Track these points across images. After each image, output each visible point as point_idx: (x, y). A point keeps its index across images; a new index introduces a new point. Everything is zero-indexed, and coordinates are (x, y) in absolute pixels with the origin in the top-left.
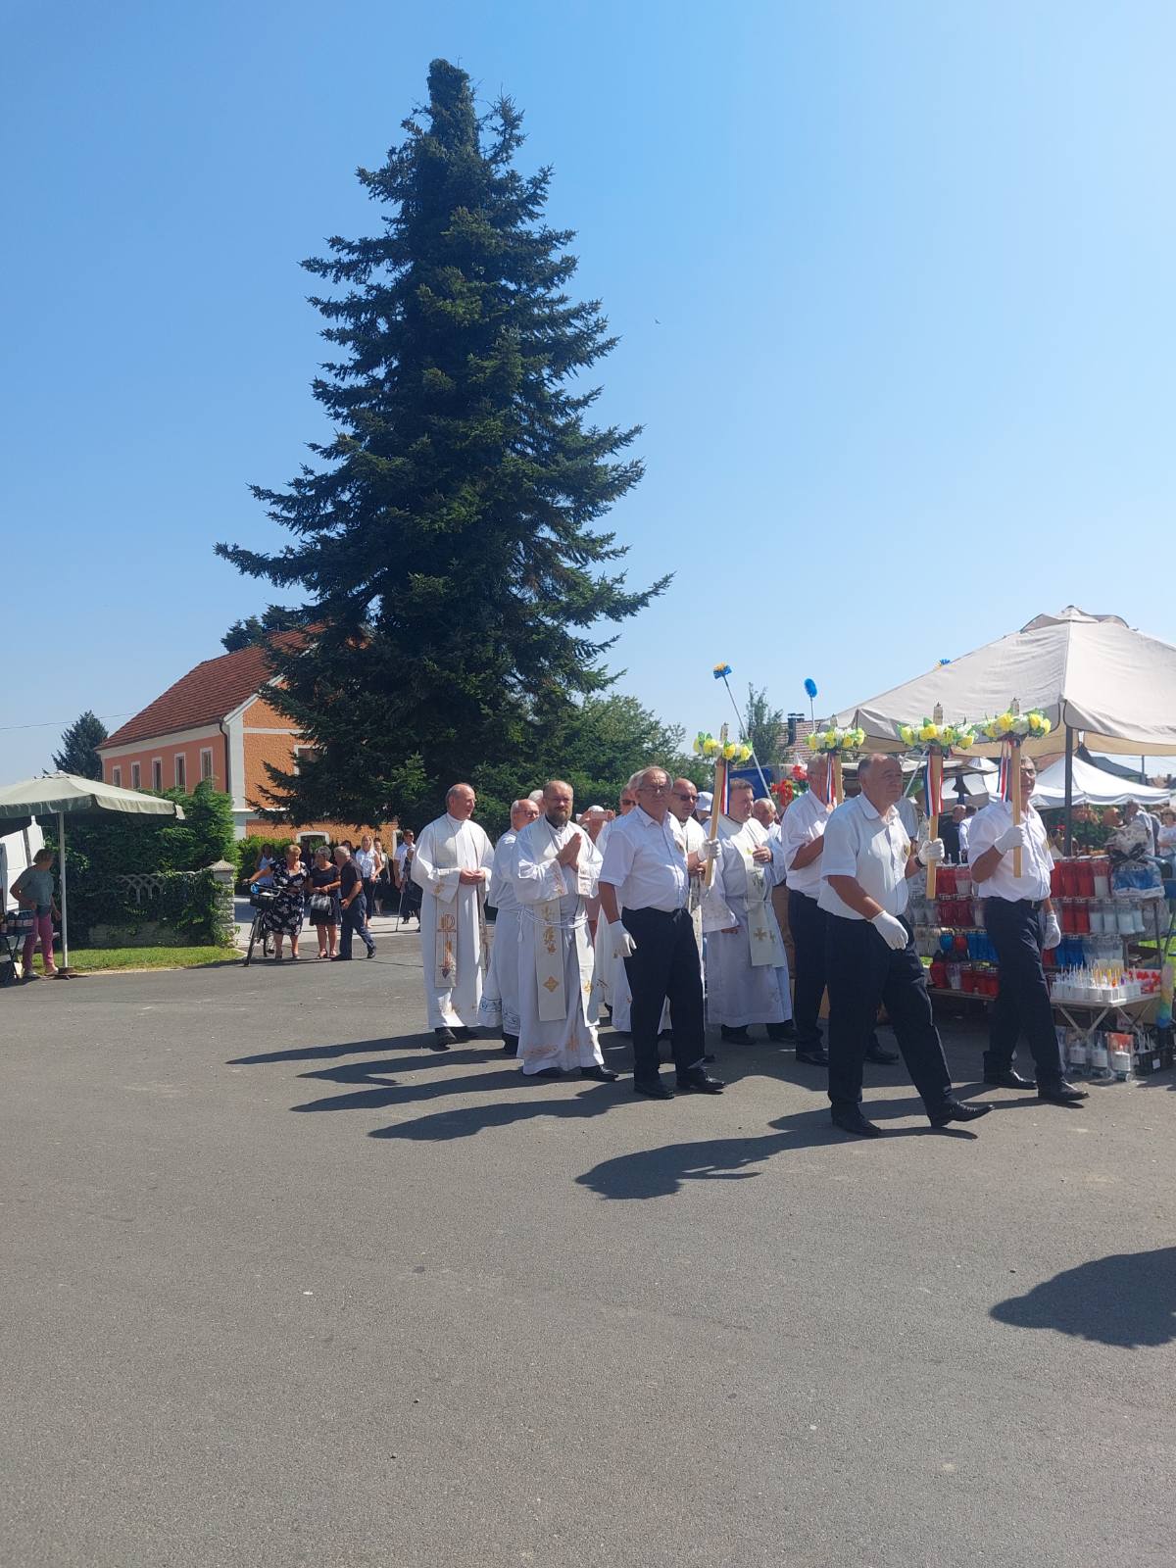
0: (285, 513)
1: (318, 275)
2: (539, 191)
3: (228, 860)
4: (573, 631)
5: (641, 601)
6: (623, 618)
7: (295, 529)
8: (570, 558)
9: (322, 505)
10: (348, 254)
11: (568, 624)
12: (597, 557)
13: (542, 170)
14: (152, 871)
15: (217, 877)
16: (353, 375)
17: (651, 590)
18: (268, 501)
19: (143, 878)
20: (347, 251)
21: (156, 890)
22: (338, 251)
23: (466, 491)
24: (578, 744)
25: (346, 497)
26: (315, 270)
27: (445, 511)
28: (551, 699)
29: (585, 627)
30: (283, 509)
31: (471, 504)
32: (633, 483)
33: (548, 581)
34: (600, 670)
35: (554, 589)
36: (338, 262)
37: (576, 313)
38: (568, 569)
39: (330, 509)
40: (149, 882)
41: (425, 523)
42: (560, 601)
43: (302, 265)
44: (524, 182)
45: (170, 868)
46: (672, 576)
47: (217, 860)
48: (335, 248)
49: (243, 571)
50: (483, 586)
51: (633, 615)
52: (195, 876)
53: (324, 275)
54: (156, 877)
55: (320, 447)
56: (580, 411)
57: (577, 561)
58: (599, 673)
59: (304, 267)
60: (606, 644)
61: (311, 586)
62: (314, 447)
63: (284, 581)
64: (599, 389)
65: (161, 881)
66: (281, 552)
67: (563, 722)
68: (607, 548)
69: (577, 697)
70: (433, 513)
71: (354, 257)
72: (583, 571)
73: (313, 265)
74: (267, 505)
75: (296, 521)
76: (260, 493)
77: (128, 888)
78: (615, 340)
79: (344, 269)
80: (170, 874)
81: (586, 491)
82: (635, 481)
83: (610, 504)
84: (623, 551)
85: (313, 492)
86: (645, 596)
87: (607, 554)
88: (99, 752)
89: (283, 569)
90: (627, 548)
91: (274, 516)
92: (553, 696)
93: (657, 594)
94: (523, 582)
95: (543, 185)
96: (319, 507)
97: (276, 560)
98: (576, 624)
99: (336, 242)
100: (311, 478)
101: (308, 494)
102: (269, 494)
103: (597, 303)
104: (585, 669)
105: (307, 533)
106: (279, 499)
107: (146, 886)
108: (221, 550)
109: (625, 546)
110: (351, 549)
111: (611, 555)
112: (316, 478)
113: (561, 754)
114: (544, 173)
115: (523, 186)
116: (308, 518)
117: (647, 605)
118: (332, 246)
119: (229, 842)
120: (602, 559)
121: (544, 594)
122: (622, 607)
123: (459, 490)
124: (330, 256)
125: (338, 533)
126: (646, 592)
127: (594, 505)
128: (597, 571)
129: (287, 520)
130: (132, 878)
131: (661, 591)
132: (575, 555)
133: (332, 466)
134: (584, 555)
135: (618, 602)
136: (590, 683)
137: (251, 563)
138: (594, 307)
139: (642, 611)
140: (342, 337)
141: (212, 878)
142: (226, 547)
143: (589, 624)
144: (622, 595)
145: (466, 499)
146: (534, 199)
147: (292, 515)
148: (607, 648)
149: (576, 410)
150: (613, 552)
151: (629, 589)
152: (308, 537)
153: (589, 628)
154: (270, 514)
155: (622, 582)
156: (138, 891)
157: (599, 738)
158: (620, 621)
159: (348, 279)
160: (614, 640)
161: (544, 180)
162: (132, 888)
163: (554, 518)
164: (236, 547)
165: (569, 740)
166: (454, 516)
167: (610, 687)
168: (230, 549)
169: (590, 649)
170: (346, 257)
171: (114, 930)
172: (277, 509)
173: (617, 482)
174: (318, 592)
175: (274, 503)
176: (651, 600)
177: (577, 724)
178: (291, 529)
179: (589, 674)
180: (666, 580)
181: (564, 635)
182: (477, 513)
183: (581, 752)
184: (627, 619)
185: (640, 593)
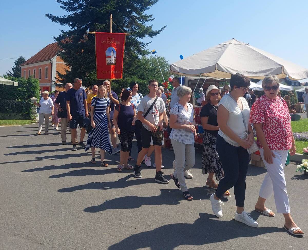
0: (65, 6)
3: (36, 97)
4: (139, 40)
5: (158, 32)
6: (153, 37)
7: (67, 10)
8: (140, 21)
9: (75, 4)
11: (138, 38)
12: (147, 21)
14: (15, 99)
15: (32, 102)
17: (160, 30)
18: (61, 3)
19: (12, 101)
21: (16, 104)
23: (111, 2)
24: (139, 69)
25: (81, 2)
27: (105, 7)
28: (132, 57)
29: (142, 39)
30: (64, 5)
31: (113, 6)
32: (156, 2)
33: (134, 26)
34: (147, 50)
35: (135, 28)
38: (139, 23)
39: (77, 5)
40: (14, 102)
41: (99, 10)
42: (136, 32)
45: (20, 99)
46: (166, 26)
47: (33, 97)
49: (52, 21)
50: (116, 27)
51: (155, 36)
52: (26, 101)
54: (16, 101)
57: (141, 22)
58: (147, 51)
60: (148, 43)
61: (70, 25)
63: (63, 24)
65: (17, 102)
66: (63, 16)
67: (136, 63)
68: (150, 18)
69: (140, 56)
70: (102, 8)
72: (143, 24)
77: (8, 103)
80: (20, 100)
81: (143, 3)
82: (157, 1)
83: (150, 7)
84: (153, 19)
85: (72, 1)
86: (159, 31)
87: (149, 20)
88: (21, 67)
89: (63, 21)
90: (154, 19)
91: (62, 7)
92: (133, 56)
93: (162, 31)
94: (127, 27)
96: (74, 5)
97: (62, 18)
98: (139, 38)
101: (71, 1)
102: (61, 1)
104: (143, 50)
105: (70, 12)
107: (13, 103)
108: (47, 15)
109: (154, 18)
110: (81, 16)
111: (150, 20)
113: (134, 72)
116: (70, 8)
117: (159, 34)
119: (37, 92)
120: (148, 21)
121: (132, 30)
122: (153, 34)
123: (110, 2)
125: (78, 12)
126: (159, 30)
127: (146, 7)
128: (147, 24)
129: (65, 8)
130: (9, 101)
131: (163, 30)
132: (141, 20)
134: (143, 20)
135: (152, 32)
136: (144, 53)
137: (55, 19)
139: (158, 35)
141: (31, 102)
142: (48, 14)
143: (144, 38)
144: (153, 31)
145: (111, 4)
147: (67, 7)
148: (148, 45)
150: (151, 20)
151: (154, 29)
152: (71, 13)
153: (143, 39)
154: (61, 6)
155: (151, 27)
156: (11, 104)
157: (145, 68)
158: (152, 37)
160: (150, 42)
162: (9, 104)
163: (136, 10)
164: (51, 15)
165: (137, 68)
166: (107, 9)
167: (149, 55)
168: (49, 15)
169: (144, 44)
171: (4, 115)
172: (63, 5)
173: (151, 2)
174: (72, 27)
175: (62, 4)
176: (160, 32)
177: (139, 64)
178: (66, 10)
179: (143, 51)
180: (164, 27)
181: (136, 41)
182: (114, 8)
183: (140, 71)
184: (154, 37)
185: (157, 30)
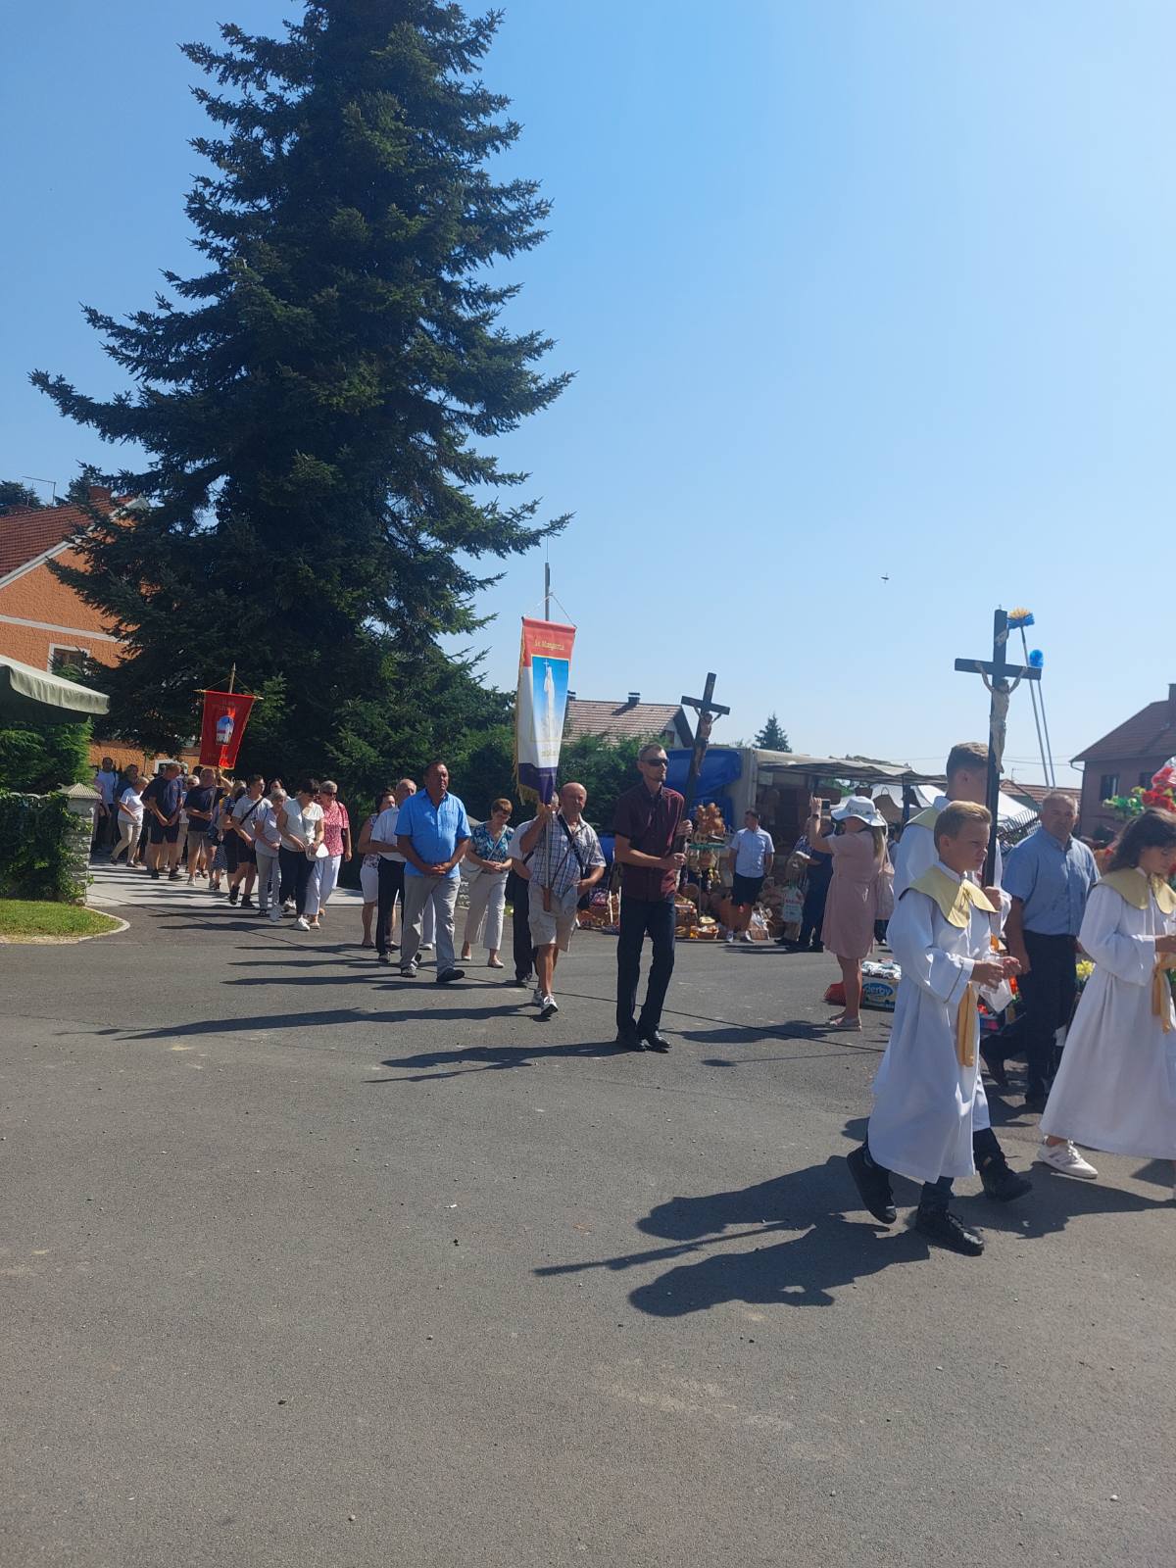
0: (126, 351)
1: (202, 67)
2: (481, 39)
5: (533, 539)
7: (137, 373)
10: (242, 51)
13: (491, 14)
16: (231, 201)
17: (546, 528)
18: (105, 331)
20: (241, 46)
22: (232, 43)
26: (197, 60)
30: (123, 344)
36: (229, 56)
37: (510, 192)
43: (183, 49)
44: (467, 23)
46: (570, 516)
48: (229, 38)
49: (64, 413)
51: (522, 553)
53: (208, 70)
55: (178, 279)
56: (493, 306)
58: (468, 613)
59: (185, 53)
60: (488, 581)
61: (153, 447)
62: (171, 277)
63: (116, 436)
64: (518, 286)
71: (250, 57)
73: (198, 53)
74: (103, 336)
75: (139, 362)
76: (94, 318)
78: (544, 233)
79: (233, 69)
85: (162, 333)
86: (539, 533)
87: (504, 478)
89: (114, 420)
90: (527, 475)
91: (113, 351)
93: (551, 534)
95: (488, 32)
98: (465, 552)
99: (230, 31)
100: (163, 314)
101: (157, 333)
102: (108, 324)
103: (534, 185)
104: (457, 605)
105: (152, 381)
106: (120, 332)
108: (40, 379)
111: (509, 480)
112: (173, 314)
114: (492, 18)
115: (465, 26)
116: (153, 362)
117: (537, 543)
118: (225, 36)
124: (221, 47)
126: (539, 530)
129: (128, 359)
131: (557, 532)
133: (190, 306)
136: (458, 623)
137: (76, 406)
138: (531, 188)
139: (532, 548)
140: (217, 153)
142: (47, 377)
146: (474, 47)
147: (135, 355)
149: (489, 303)
150: (511, 478)
154: (108, 348)
159: (235, 84)
161: (490, 26)
164: (61, 379)
168: (52, 380)
170: (239, 54)
172: (115, 342)
175: (112, 335)
176: (542, 540)
178: (133, 371)
179: (459, 612)
180: (564, 519)
185: (533, 529)
